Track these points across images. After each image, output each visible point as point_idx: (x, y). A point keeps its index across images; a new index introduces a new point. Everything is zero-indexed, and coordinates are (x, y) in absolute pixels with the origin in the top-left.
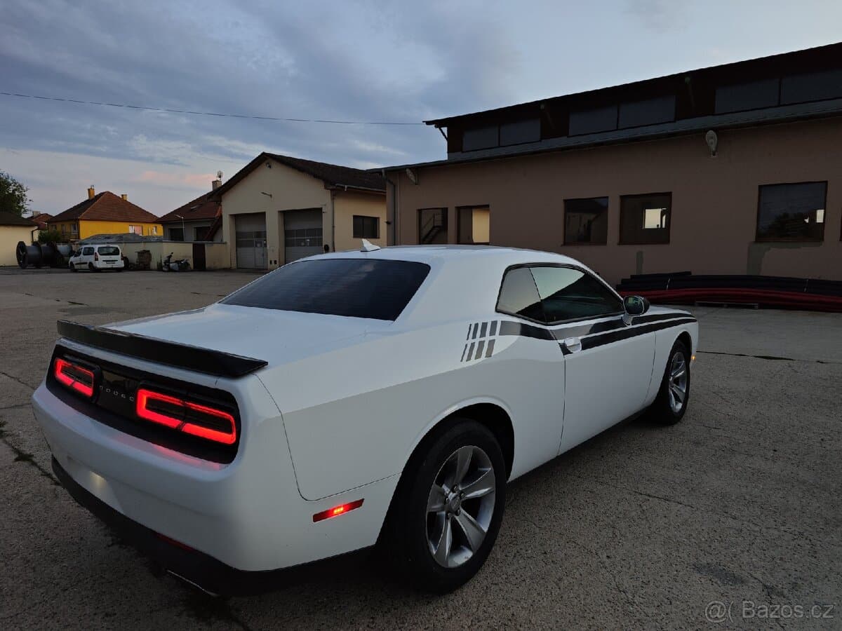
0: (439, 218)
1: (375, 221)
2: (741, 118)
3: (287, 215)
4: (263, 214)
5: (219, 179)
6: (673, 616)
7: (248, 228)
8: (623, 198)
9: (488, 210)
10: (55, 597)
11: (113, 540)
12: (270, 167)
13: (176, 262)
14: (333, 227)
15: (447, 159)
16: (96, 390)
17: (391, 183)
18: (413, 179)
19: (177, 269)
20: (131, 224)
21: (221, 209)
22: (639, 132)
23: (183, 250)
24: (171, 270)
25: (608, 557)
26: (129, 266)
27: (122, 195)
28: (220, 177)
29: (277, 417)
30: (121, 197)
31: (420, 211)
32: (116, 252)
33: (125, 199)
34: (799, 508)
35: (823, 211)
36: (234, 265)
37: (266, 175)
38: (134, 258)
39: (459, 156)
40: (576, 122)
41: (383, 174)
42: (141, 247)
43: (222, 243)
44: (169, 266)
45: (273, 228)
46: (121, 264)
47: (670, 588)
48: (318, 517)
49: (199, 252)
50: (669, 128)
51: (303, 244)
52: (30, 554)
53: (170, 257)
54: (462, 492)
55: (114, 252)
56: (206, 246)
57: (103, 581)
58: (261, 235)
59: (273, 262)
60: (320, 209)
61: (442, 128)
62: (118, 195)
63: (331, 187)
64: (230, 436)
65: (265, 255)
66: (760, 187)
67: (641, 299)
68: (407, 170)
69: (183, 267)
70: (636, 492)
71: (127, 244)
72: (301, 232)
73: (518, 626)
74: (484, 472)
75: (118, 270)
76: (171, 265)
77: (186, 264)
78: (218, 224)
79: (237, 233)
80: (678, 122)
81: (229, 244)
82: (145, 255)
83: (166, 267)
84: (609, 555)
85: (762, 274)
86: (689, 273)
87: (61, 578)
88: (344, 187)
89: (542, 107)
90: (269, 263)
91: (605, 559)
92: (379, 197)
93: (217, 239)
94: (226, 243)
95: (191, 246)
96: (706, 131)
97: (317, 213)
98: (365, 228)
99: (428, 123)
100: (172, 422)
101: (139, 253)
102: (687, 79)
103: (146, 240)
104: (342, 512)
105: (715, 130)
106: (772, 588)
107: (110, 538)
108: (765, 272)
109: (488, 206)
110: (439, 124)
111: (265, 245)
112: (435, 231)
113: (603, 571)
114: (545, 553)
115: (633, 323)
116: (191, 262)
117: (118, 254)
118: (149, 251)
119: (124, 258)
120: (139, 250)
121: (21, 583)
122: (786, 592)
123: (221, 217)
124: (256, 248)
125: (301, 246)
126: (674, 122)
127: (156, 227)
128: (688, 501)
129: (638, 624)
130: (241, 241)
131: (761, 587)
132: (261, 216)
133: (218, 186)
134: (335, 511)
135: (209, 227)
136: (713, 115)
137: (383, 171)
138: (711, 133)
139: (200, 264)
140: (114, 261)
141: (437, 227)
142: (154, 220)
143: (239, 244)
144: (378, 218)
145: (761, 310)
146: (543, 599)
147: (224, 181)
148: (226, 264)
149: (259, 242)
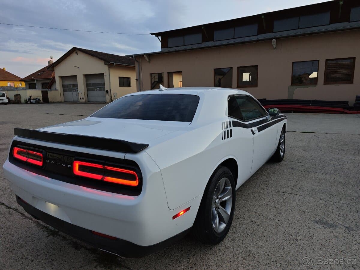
0: (157, 77)
1: (128, 79)
2: (285, 34)
3: (87, 77)
4: (76, 76)
5: (51, 60)
6: (315, 244)
7: (68, 83)
8: (238, 68)
9: (181, 74)
10: (28, 266)
11: (48, 233)
12: (77, 54)
13: (34, 99)
14: (110, 82)
15: (161, 51)
16: (44, 162)
17: (137, 61)
18: (147, 60)
19: (35, 103)
20: (9, 82)
21: (54, 74)
22: (242, 40)
23: (37, 94)
24: (32, 103)
25: (279, 221)
26: (10, 102)
27: (3, 68)
28: (52, 59)
29: (159, 171)
30: (2, 69)
31: (151, 74)
32: (4, 95)
33: (4, 70)
34: (344, 193)
35: (317, 73)
36: (63, 100)
37: (76, 58)
38: (12, 98)
39: (166, 50)
40: (217, 34)
41: (134, 58)
42: (16, 92)
43: (56, 90)
44: (30, 101)
45: (81, 83)
46: (6, 101)
47: (309, 232)
48: (174, 217)
49: (45, 95)
50: (255, 38)
51: (96, 90)
52: (7, 245)
53: (30, 97)
54: (220, 198)
55: (2, 95)
56: (48, 92)
57: (50, 254)
58: (75, 86)
59: (82, 99)
60: (103, 74)
61: (159, 37)
62: (1, 68)
63: (108, 64)
64: (135, 182)
65: (78, 95)
66: (293, 63)
67: (276, 109)
68: (145, 56)
69: (37, 102)
70: (278, 191)
71: (9, 91)
72: (94, 85)
73: (254, 255)
74: (228, 189)
75: (5, 104)
76: (31, 101)
77: (39, 100)
78: (53, 81)
79: (63, 85)
80: (258, 35)
81: (59, 90)
82: (18, 96)
83: (29, 102)
84: (279, 220)
85: (294, 99)
86: (266, 99)
87: (27, 255)
88: (114, 64)
89: (203, 28)
90: (80, 99)
91: (278, 222)
92: (132, 68)
93: (53, 88)
94: (58, 90)
95: (41, 91)
96: (272, 39)
97: (102, 75)
98: (125, 82)
99: (152, 34)
100: (98, 177)
101: (15, 95)
102: (263, 17)
103: (17, 89)
104: (183, 214)
105: (276, 39)
106: (348, 228)
107: (46, 233)
108: (295, 98)
109: (181, 72)
110: (157, 35)
111: (78, 91)
112: (155, 83)
113: (279, 227)
114: (252, 221)
115: (271, 120)
116: (41, 99)
117: (5, 96)
118: (20, 94)
119: (8, 98)
120: (15, 94)
121: (7, 260)
122: (354, 229)
123: (54, 78)
124: (73, 92)
125: (95, 91)
126: (257, 35)
127: (21, 83)
128: (300, 193)
129: (303, 249)
130: (65, 88)
131: (344, 228)
132: (75, 77)
133: (51, 63)
134: (180, 214)
135: (48, 83)
136: (273, 32)
137: (134, 56)
138: (274, 40)
139: (46, 100)
140: (3, 99)
141: (156, 81)
142: (20, 80)
143: (64, 91)
144: (130, 78)
145: (294, 113)
146: (260, 242)
147: (54, 61)
148: (59, 100)
149: (74, 89)
